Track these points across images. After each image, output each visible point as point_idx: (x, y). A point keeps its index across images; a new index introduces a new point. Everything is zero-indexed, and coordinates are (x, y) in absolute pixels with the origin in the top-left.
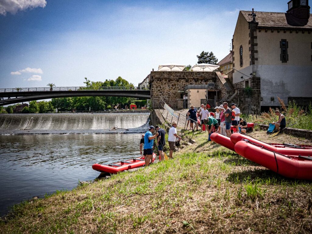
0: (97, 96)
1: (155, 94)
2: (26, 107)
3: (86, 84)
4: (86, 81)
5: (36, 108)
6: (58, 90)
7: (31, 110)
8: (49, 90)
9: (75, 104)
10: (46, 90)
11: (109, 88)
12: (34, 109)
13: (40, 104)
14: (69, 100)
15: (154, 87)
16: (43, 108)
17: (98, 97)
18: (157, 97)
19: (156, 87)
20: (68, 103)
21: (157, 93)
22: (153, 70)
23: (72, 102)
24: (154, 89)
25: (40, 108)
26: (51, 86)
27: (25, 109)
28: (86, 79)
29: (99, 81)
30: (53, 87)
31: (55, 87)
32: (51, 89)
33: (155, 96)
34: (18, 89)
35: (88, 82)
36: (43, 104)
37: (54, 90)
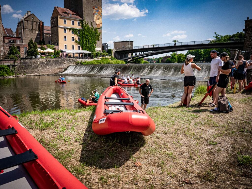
0: (223, 48)
1: (247, 44)
2: (169, 58)
3: (215, 38)
4: (215, 36)
5: (175, 59)
6: (180, 44)
7: (172, 61)
8: (173, 45)
9: (205, 55)
10: (171, 45)
11: (237, 40)
12: (174, 59)
13: (178, 56)
14: (201, 52)
15: (247, 37)
16: (181, 59)
17: (225, 49)
18: (250, 47)
19: (249, 37)
20: (200, 54)
21: (250, 43)
22: (248, 18)
23: (203, 54)
24: (247, 39)
25: (178, 59)
26: (175, 42)
27: (168, 59)
28: (215, 33)
29: (227, 35)
30: (177, 42)
31: (178, 42)
32: (175, 44)
33: (247, 46)
34: (154, 46)
35: (217, 36)
36: (181, 56)
37: (177, 45)
